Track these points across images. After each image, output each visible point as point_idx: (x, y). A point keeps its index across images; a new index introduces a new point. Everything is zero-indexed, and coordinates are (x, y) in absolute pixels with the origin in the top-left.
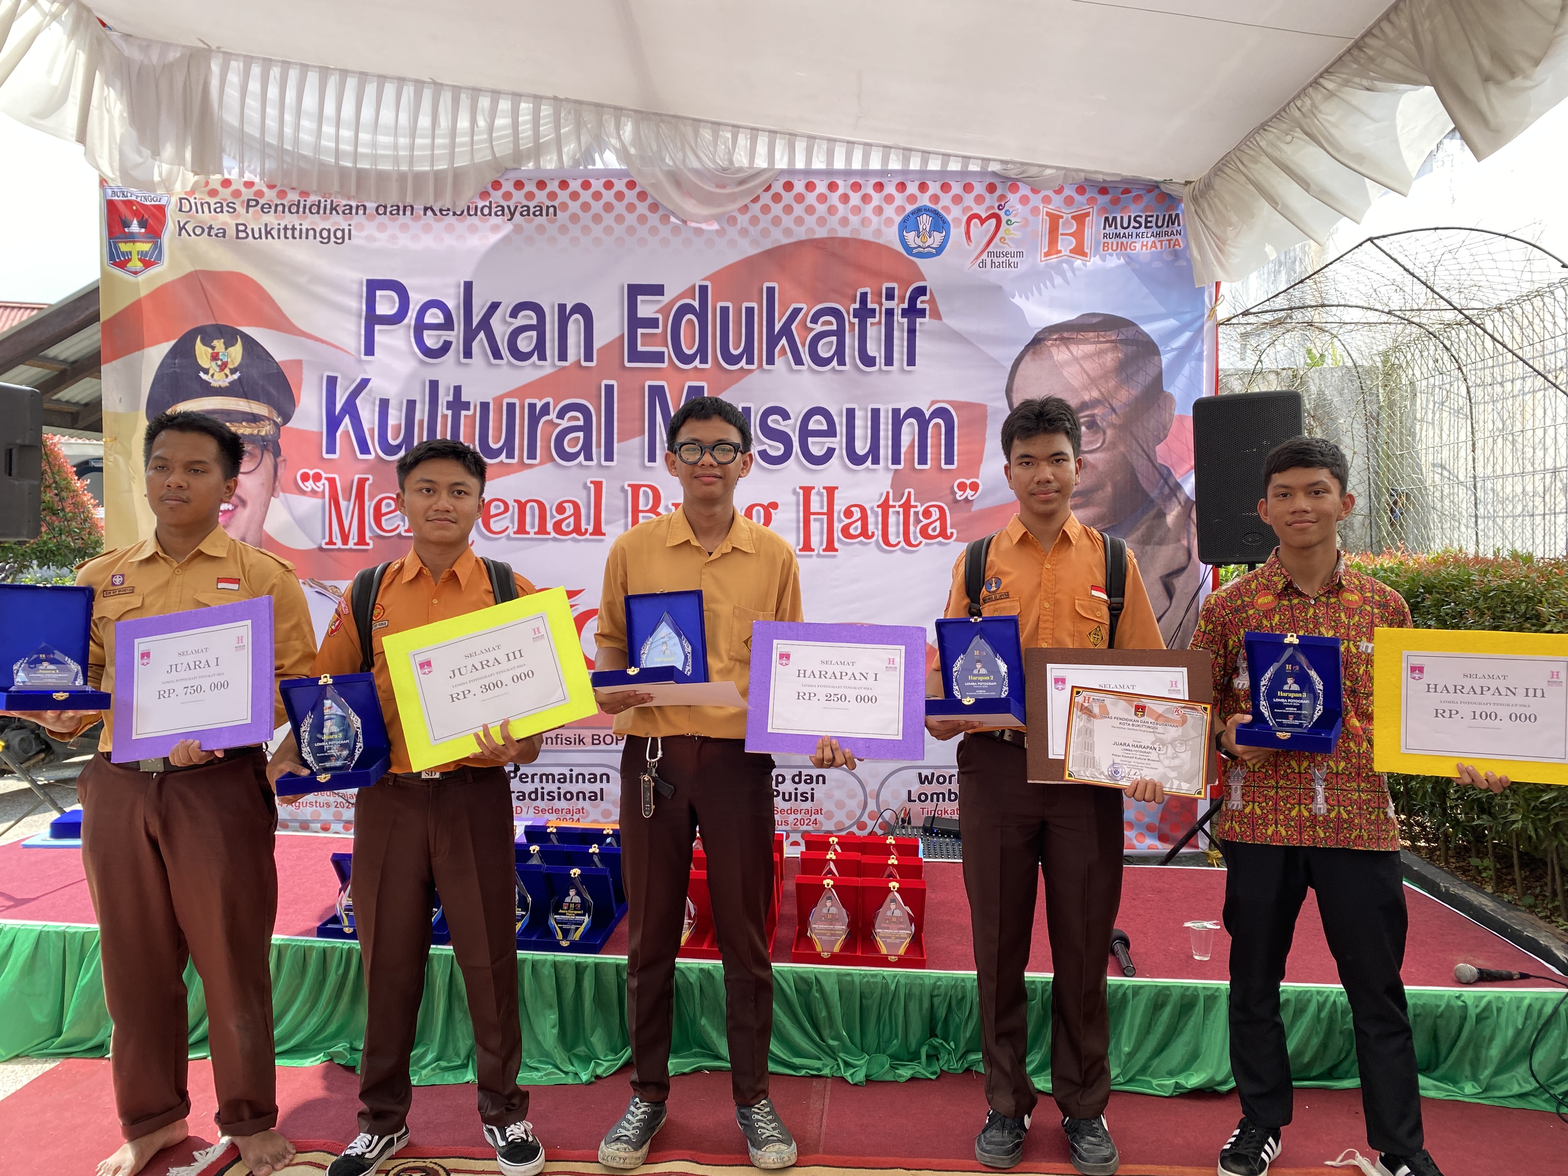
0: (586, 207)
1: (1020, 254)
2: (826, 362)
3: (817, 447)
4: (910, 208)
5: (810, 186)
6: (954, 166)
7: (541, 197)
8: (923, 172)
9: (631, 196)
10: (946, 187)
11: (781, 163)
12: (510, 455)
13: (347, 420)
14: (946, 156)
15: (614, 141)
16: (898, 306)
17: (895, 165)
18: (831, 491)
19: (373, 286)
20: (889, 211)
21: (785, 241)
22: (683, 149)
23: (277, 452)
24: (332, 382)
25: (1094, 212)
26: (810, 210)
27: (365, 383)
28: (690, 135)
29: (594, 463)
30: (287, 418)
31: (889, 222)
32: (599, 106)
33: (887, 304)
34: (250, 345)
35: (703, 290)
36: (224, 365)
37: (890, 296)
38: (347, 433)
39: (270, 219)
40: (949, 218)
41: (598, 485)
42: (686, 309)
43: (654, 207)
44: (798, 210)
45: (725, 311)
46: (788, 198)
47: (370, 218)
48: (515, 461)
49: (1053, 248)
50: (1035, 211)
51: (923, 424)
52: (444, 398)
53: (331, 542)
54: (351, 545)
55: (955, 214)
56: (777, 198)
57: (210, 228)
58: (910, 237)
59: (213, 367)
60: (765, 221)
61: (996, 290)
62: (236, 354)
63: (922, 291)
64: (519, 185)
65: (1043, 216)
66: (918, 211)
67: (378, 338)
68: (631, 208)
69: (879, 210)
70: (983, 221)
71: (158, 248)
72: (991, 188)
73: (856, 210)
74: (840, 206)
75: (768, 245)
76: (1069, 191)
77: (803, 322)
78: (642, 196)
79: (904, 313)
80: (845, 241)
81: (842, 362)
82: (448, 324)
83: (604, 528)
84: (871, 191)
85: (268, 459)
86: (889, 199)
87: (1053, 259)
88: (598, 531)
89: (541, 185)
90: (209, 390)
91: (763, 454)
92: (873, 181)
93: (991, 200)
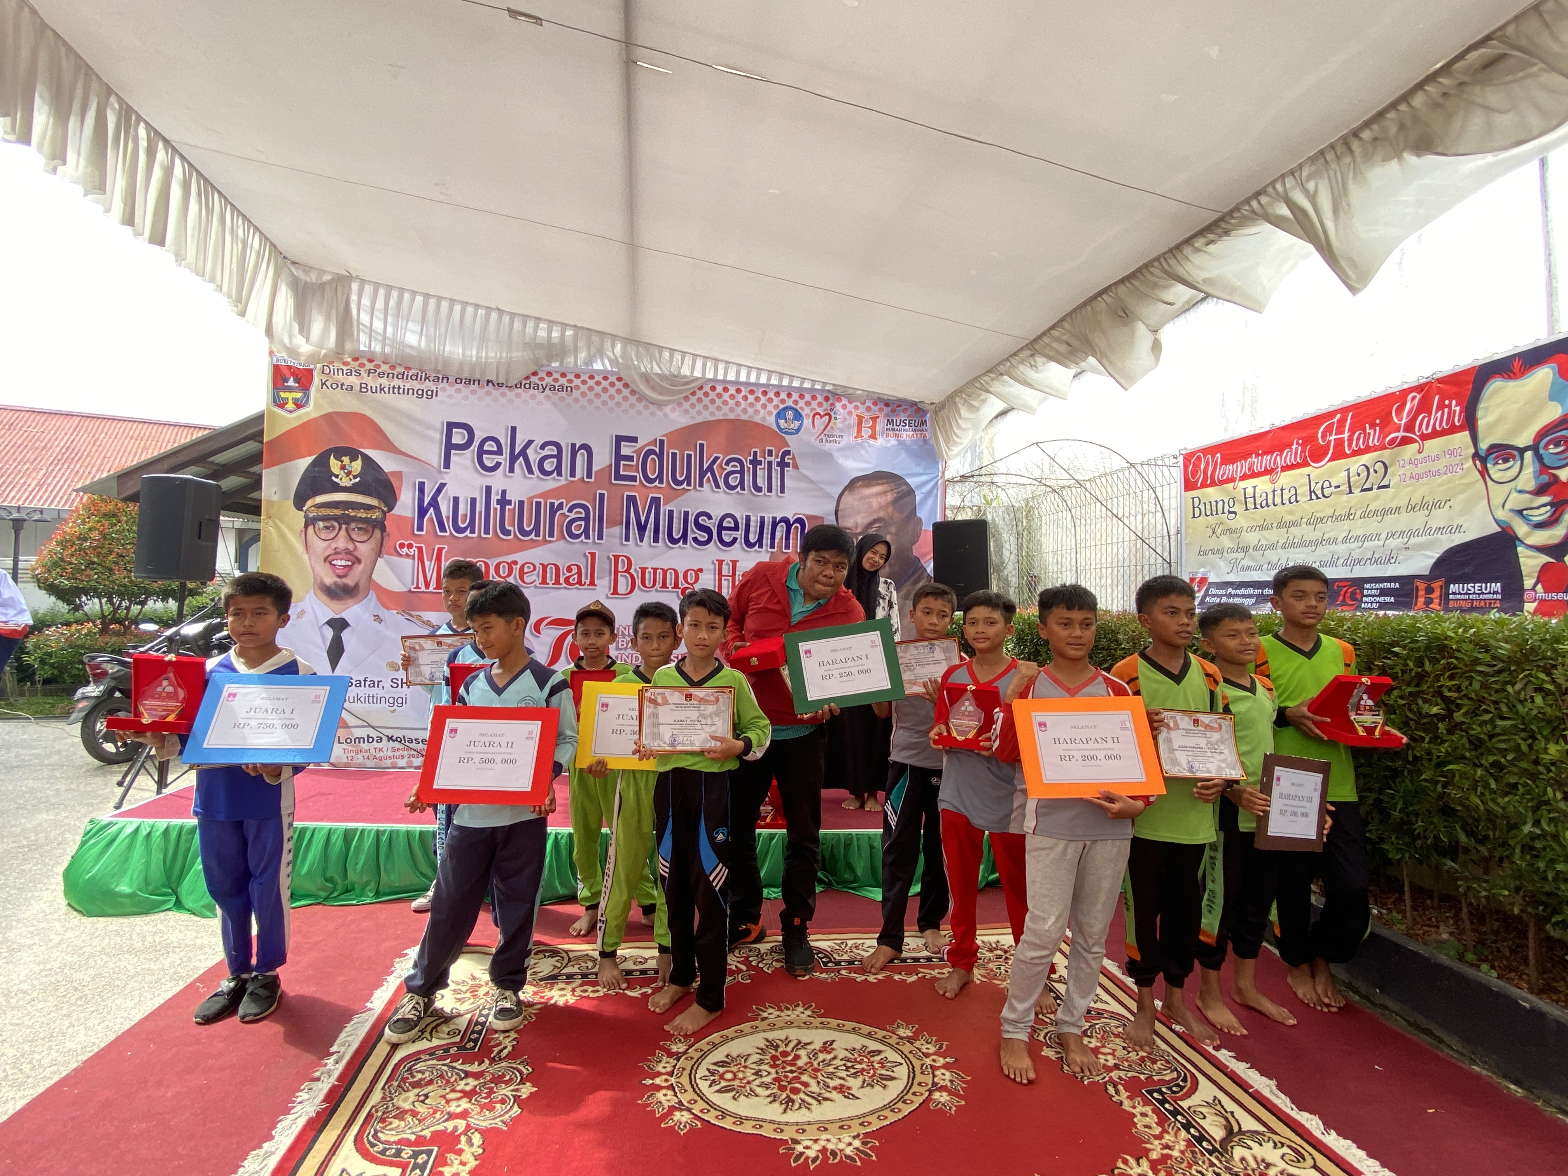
0: (591, 389)
1: (841, 436)
2: (733, 488)
3: (727, 537)
4: (782, 406)
5: (726, 390)
6: (807, 385)
7: (563, 381)
8: (790, 387)
9: (619, 385)
10: (802, 396)
11: (710, 375)
12: (537, 535)
13: (432, 510)
14: (803, 379)
15: (610, 354)
16: (774, 460)
17: (774, 381)
18: (734, 563)
19: (451, 426)
20: (770, 407)
21: (710, 419)
22: (651, 362)
23: (383, 529)
24: (422, 486)
25: (882, 416)
26: (725, 403)
27: (443, 486)
28: (657, 355)
29: (591, 541)
30: (391, 508)
31: (770, 413)
32: (602, 333)
33: (768, 459)
34: (367, 460)
35: (662, 442)
36: (349, 473)
37: (770, 453)
38: (431, 519)
39: (384, 381)
40: (803, 414)
41: (593, 555)
42: (651, 452)
43: (633, 392)
44: (719, 402)
45: (674, 455)
46: (712, 395)
47: (451, 385)
48: (541, 538)
49: (859, 434)
50: (850, 413)
51: (789, 526)
52: (495, 497)
53: (418, 587)
54: (431, 589)
55: (806, 411)
56: (706, 394)
57: (343, 385)
58: (782, 422)
59: (342, 474)
60: (699, 407)
61: (829, 455)
62: (357, 466)
63: (787, 453)
64: (549, 374)
65: (854, 416)
66: (787, 409)
67: (453, 458)
68: (619, 391)
69: (764, 406)
70: (822, 417)
71: (307, 397)
72: (827, 399)
73: (752, 405)
74: (743, 402)
75: (699, 419)
76: (869, 403)
77: (721, 465)
78: (626, 385)
79: (778, 464)
80: (744, 421)
81: (743, 489)
82: (499, 452)
83: (596, 582)
84: (760, 395)
85: (378, 533)
86: (770, 400)
87: (859, 440)
88: (592, 583)
89: (563, 375)
90: (337, 488)
91: (695, 540)
92: (762, 389)
93: (826, 405)
